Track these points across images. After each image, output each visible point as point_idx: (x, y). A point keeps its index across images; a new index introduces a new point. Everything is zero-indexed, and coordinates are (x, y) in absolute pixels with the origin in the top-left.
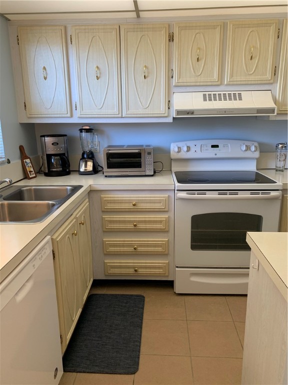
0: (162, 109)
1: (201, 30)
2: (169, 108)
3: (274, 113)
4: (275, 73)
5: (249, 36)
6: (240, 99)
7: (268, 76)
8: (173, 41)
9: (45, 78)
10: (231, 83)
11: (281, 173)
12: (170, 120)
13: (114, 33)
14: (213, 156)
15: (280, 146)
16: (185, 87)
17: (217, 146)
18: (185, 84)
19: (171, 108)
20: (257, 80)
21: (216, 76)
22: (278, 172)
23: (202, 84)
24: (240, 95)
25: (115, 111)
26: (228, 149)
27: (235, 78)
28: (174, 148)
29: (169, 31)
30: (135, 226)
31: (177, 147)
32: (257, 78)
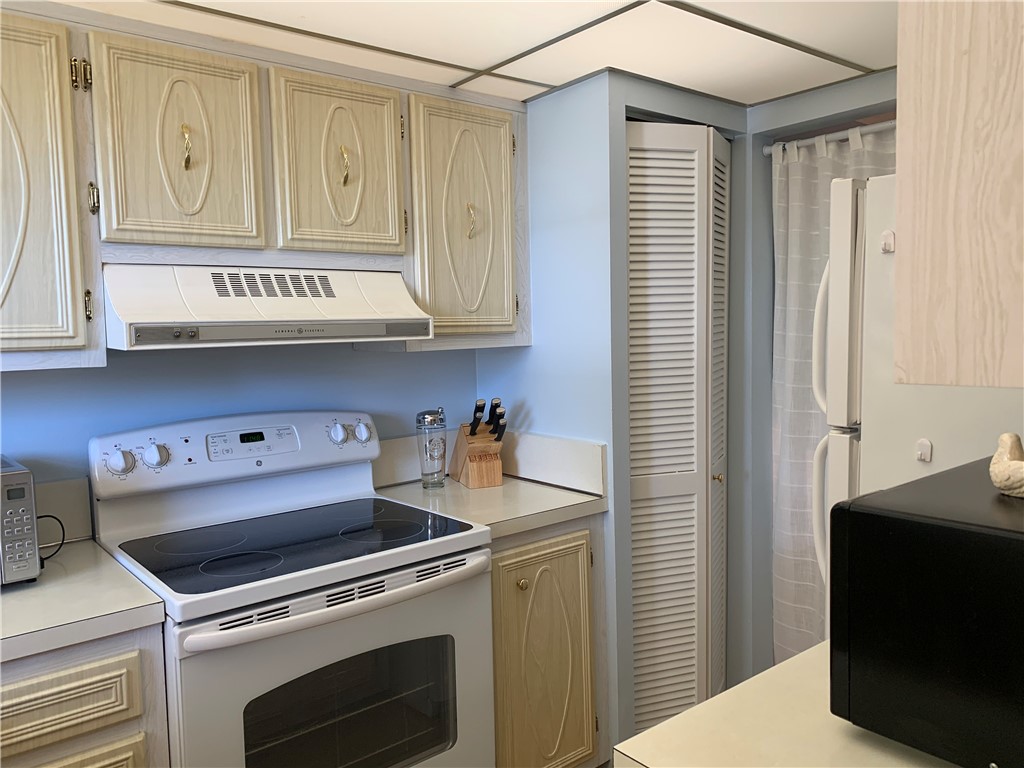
0: (64, 320)
1: (190, 75)
2: (89, 318)
3: (428, 334)
4: (406, 222)
5: (332, 120)
6: (330, 293)
7: (392, 233)
8: (88, 86)
10: (297, 245)
11: (439, 491)
12: (98, 360)
14: (251, 469)
15: (429, 418)
16: (138, 245)
17: (258, 437)
18: (149, 237)
19: (97, 319)
20: (368, 243)
21: (249, 223)
22: (430, 491)
23: (206, 240)
24: (324, 280)
26: (293, 443)
27: (307, 232)
28: (104, 458)
29: (70, 54)
31: (119, 454)
32: (368, 236)
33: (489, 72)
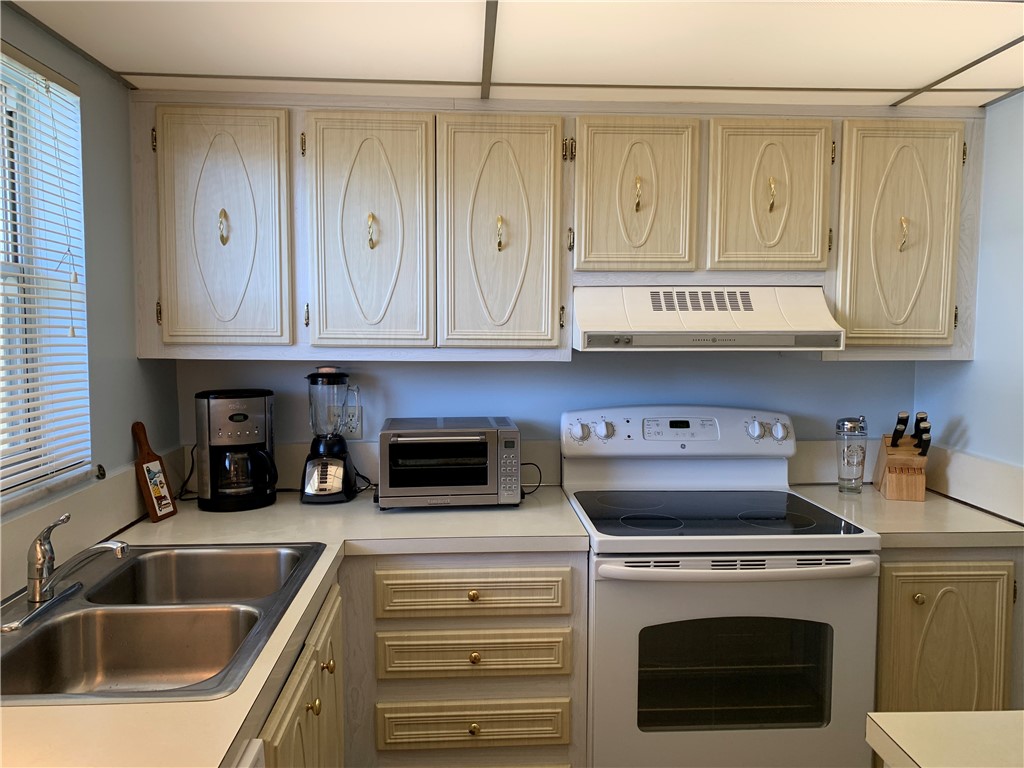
0: (544, 327)
1: (645, 136)
2: (562, 326)
3: (839, 346)
4: (831, 241)
5: (763, 155)
6: (748, 307)
7: (815, 251)
8: (573, 158)
9: (224, 240)
10: (723, 266)
11: (855, 496)
12: (565, 356)
13: (420, 133)
14: (676, 450)
15: (848, 425)
16: (601, 272)
17: (685, 424)
18: (606, 266)
19: (567, 327)
20: (789, 262)
21: (683, 250)
22: (846, 495)
23: (647, 267)
24: (745, 295)
25: (419, 331)
26: (714, 433)
27: (732, 255)
28: (570, 427)
29: (563, 134)
30: (475, 661)
31: (579, 426)
32: (788, 256)
33: (929, 88)
